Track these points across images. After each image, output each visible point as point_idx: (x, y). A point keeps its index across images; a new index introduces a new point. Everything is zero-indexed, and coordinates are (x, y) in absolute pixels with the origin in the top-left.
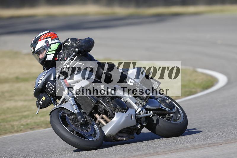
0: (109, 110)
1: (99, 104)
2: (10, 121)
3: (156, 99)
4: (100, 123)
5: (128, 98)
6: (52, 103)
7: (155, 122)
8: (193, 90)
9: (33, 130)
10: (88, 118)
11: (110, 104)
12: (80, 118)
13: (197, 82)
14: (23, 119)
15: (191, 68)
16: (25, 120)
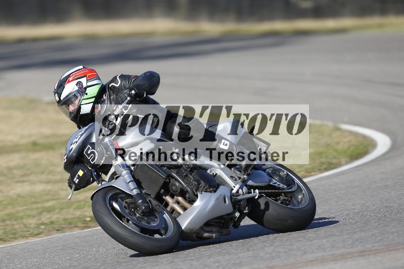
0: (189, 189)
1: (171, 180)
2: (22, 218)
3: (264, 170)
4: (173, 210)
5: (218, 169)
6: (94, 181)
7: (262, 207)
8: (334, 161)
9: (62, 233)
10: (155, 202)
11: (189, 179)
12: (141, 202)
13: (340, 147)
14: (45, 214)
15: (330, 124)
16: (48, 216)
